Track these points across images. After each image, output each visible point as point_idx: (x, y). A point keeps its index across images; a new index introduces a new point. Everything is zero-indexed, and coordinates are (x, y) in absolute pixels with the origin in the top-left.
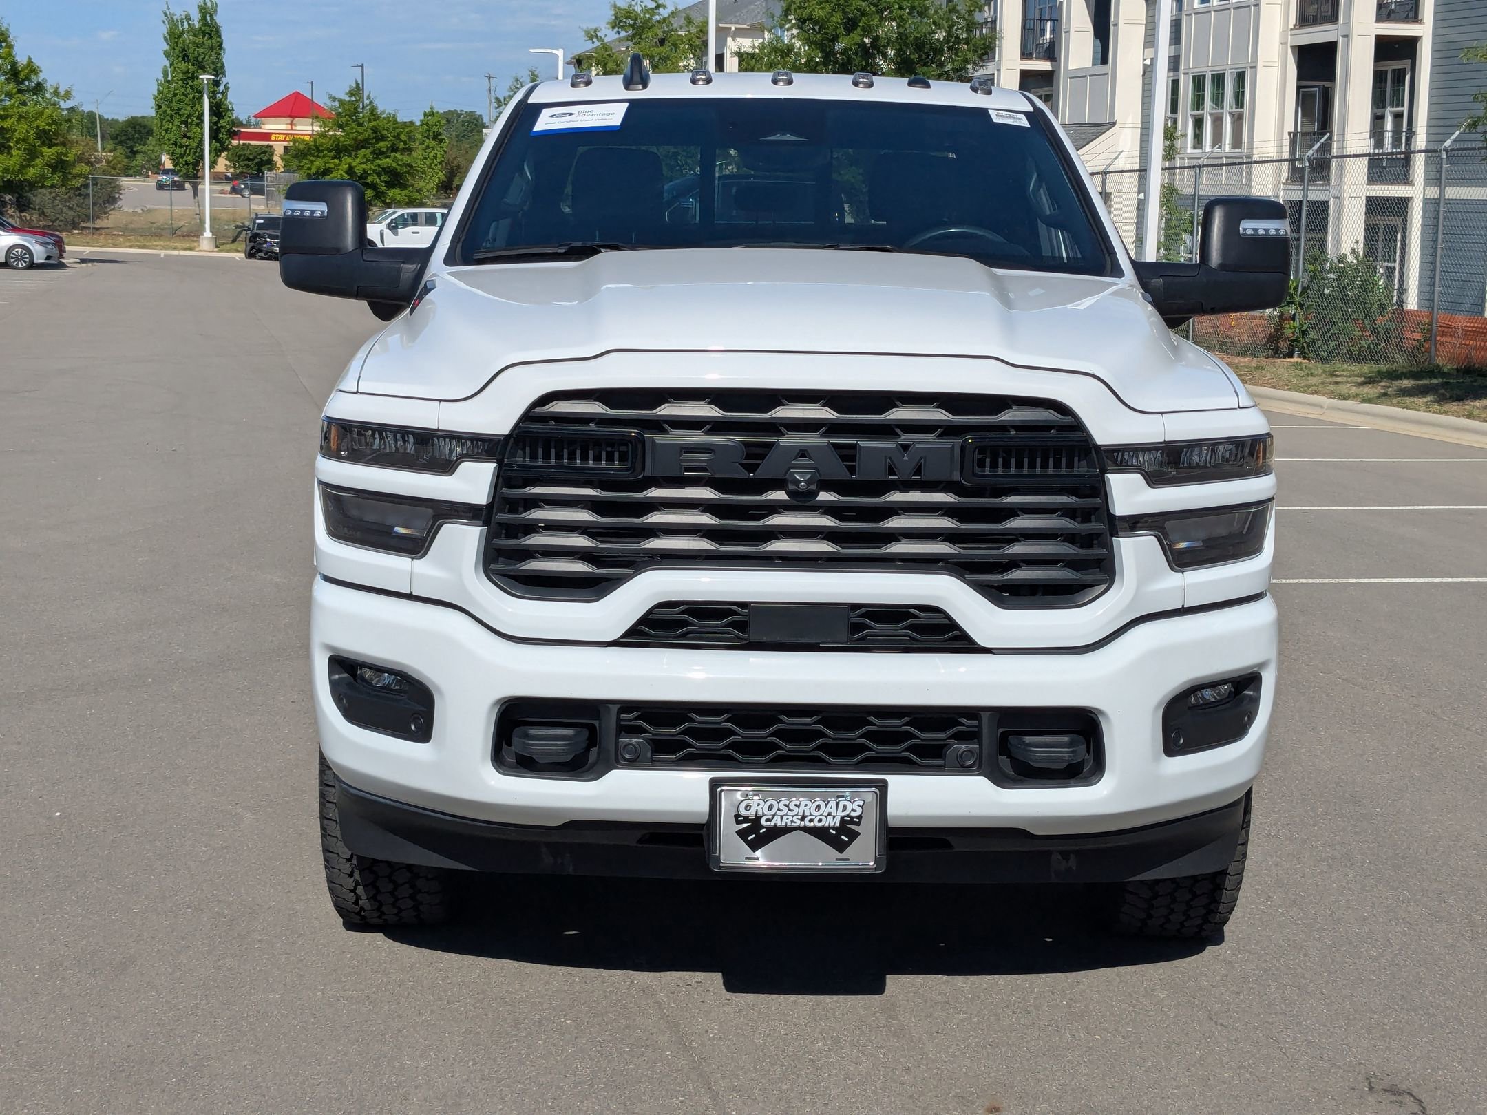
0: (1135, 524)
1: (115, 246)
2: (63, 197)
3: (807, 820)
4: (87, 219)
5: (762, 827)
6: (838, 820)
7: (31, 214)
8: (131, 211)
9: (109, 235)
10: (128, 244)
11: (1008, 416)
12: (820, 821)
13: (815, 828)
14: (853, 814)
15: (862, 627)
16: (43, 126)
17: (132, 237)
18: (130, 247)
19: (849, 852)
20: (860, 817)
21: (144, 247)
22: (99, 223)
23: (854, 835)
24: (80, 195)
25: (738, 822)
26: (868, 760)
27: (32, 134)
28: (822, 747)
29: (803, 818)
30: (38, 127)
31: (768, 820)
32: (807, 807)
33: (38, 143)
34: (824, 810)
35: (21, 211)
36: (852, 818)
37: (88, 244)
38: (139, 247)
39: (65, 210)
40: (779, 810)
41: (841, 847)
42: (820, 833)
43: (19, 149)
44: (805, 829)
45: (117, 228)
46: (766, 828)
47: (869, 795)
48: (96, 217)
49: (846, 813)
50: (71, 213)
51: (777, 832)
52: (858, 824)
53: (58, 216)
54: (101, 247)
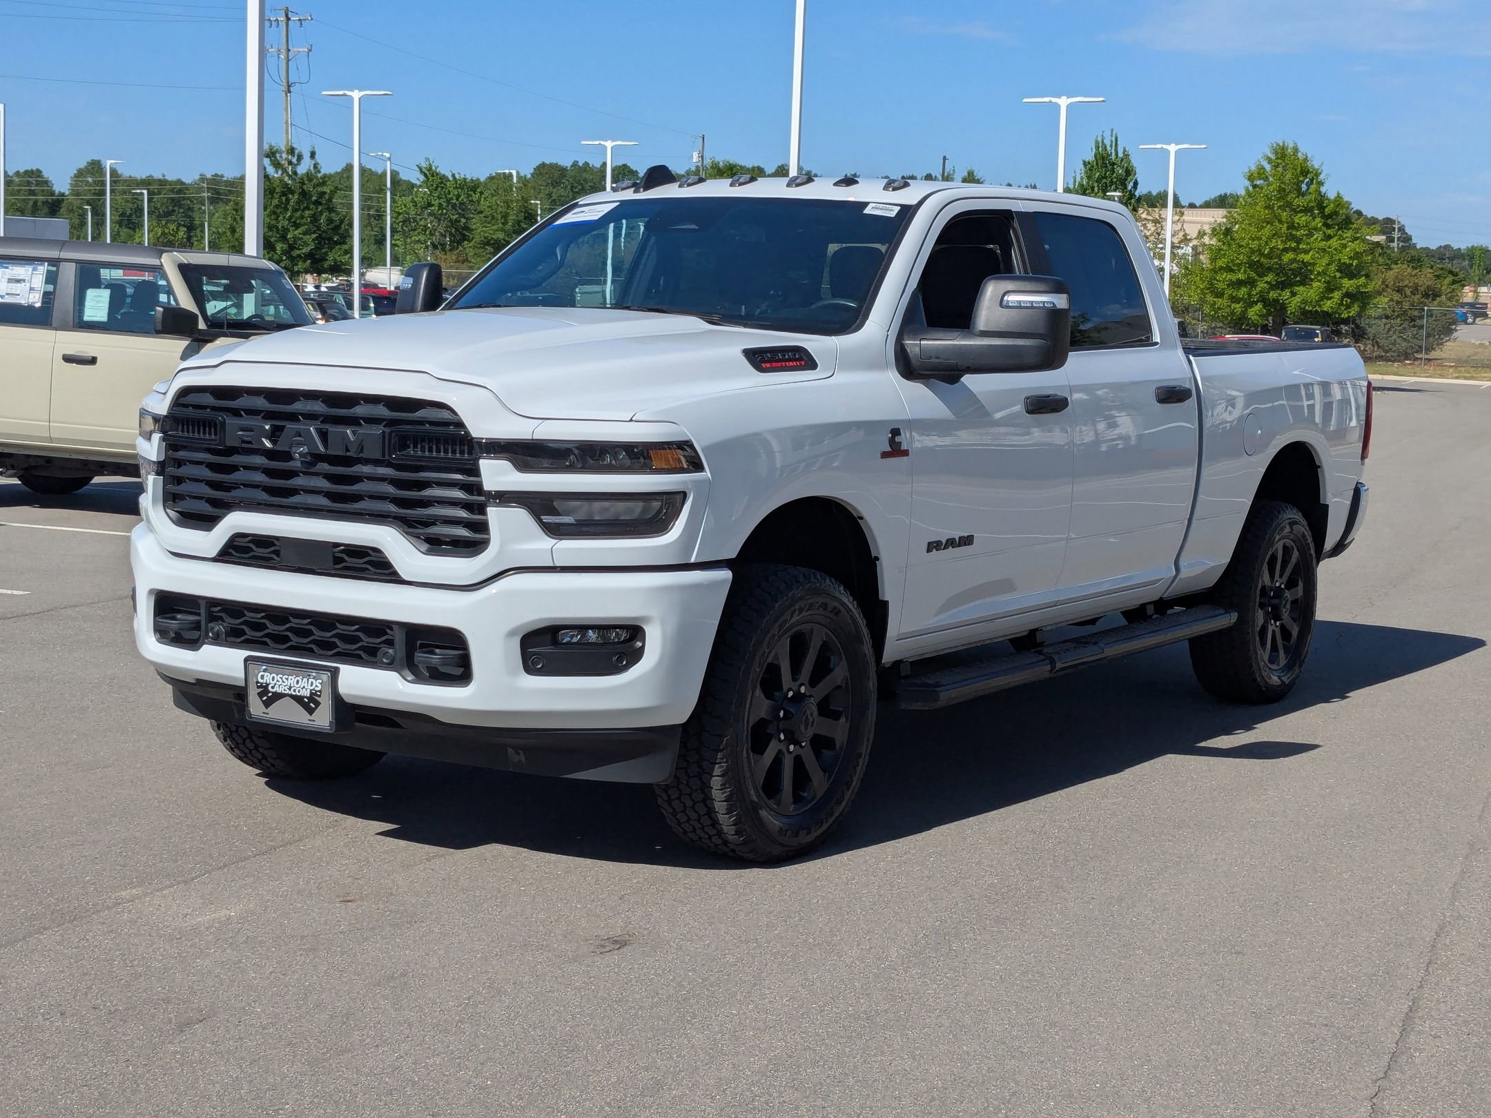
0: (505, 498)
1: (1442, 376)
2: (1398, 328)
3: (292, 689)
4: (1419, 351)
5: (270, 692)
6: (308, 691)
7: (1366, 345)
8: (1478, 343)
9: (1439, 366)
10: (1456, 375)
11: (421, 414)
12: (299, 691)
13: (296, 696)
14: (317, 689)
15: (342, 560)
16: (1345, 260)
17: (1463, 369)
18: (1457, 378)
19: (314, 717)
20: (320, 691)
21: (1472, 378)
22: (1433, 355)
23: (317, 704)
24: (1414, 326)
25: (258, 687)
26: (338, 654)
27: (1333, 267)
28: (314, 642)
29: (290, 689)
30: (1340, 260)
31: (273, 687)
32: (292, 680)
33: (1338, 275)
34: (301, 684)
35: (1356, 342)
36: (316, 691)
37: (1415, 375)
38: (1466, 378)
39: (1399, 341)
40: (278, 681)
41: (311, 711)
42: (298, 699)
43: (1319, 281)
44: (291, 696)
45: (1450, 360)
46: (273, 693)
47: (326, 677)
48: (1428, 350)
49: (312, 688)
50: (1404, 344)
51: (278, 696)
52: (319, 696)
53: (1391, 346)
54: (1427, 377)
